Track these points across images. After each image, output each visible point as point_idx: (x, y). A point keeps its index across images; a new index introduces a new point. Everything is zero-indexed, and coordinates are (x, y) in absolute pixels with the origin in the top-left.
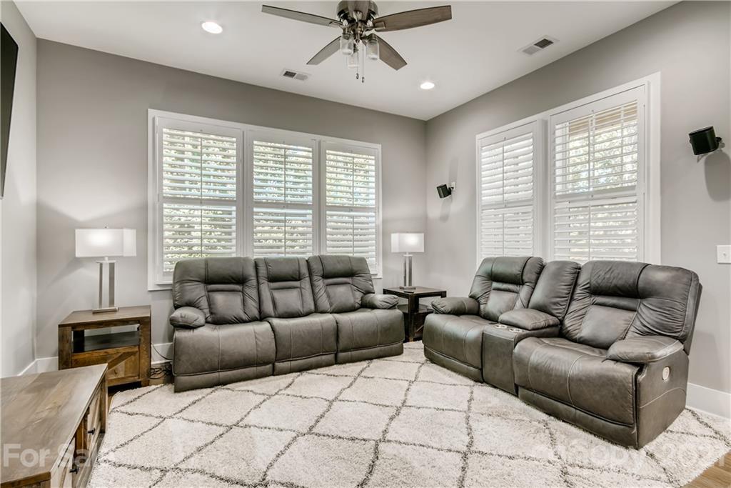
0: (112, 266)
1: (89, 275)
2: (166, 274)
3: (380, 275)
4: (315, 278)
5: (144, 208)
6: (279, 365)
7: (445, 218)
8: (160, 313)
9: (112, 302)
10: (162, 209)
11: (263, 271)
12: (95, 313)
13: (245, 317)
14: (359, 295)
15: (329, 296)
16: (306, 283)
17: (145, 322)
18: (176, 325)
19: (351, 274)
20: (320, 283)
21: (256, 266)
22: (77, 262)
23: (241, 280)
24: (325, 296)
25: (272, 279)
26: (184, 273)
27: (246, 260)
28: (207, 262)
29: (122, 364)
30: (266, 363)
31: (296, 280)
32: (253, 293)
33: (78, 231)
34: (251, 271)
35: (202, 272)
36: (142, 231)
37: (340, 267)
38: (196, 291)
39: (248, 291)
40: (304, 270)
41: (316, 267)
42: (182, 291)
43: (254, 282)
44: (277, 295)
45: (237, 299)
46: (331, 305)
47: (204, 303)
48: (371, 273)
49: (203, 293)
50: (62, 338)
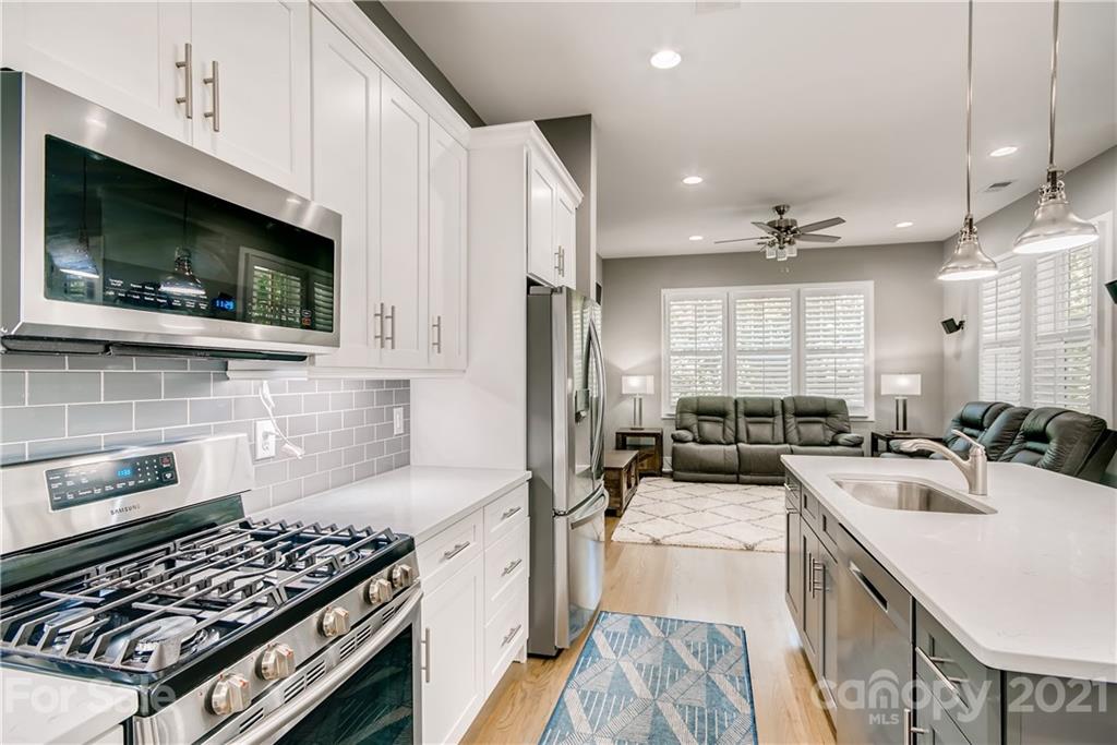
0: (640, 399)
1: (628, 405)
2: (672, 407)
3: (872, 418)
4: (788, 415)
5: (658, 360)
6: (742, 477)
7: (958, 356)
8: (669, 431)
9: (641, 424)
10: (670, 359)
11: (741, 407)
12: (632, 429)
13: (722, 441)
14: (830, 434)
15: (799, 432)
16: (779, 420)
17: (659, 437)
18: (676, 439)
19: (825, 414)
20: (792, 421)
21: (736, 403)
22: (622, 397)
23: (723, 414)
24: (795, 431)
25: (748, 414)
26: (684, 407)
27: (729, 398)
28: (698, 398)
29: (646, 461)
30: (733, 473)
31: (770, 416)
32: (732, 424)
33: (624, 378)
34: (732, 408)
35: (695, 406)
36: (658, 376)
37: (811, 407)
38: (691, 419)
39: (728, 422)
40: (778, 408)
41: (789, 405)
42: (681, 419)
43: (733, 415)
44: (751, 428)
45: (719, 428)
46: (800, 439)
47: (695, 428)
48: (850, 415)
49: (695, 421)
50: (617, 440)
